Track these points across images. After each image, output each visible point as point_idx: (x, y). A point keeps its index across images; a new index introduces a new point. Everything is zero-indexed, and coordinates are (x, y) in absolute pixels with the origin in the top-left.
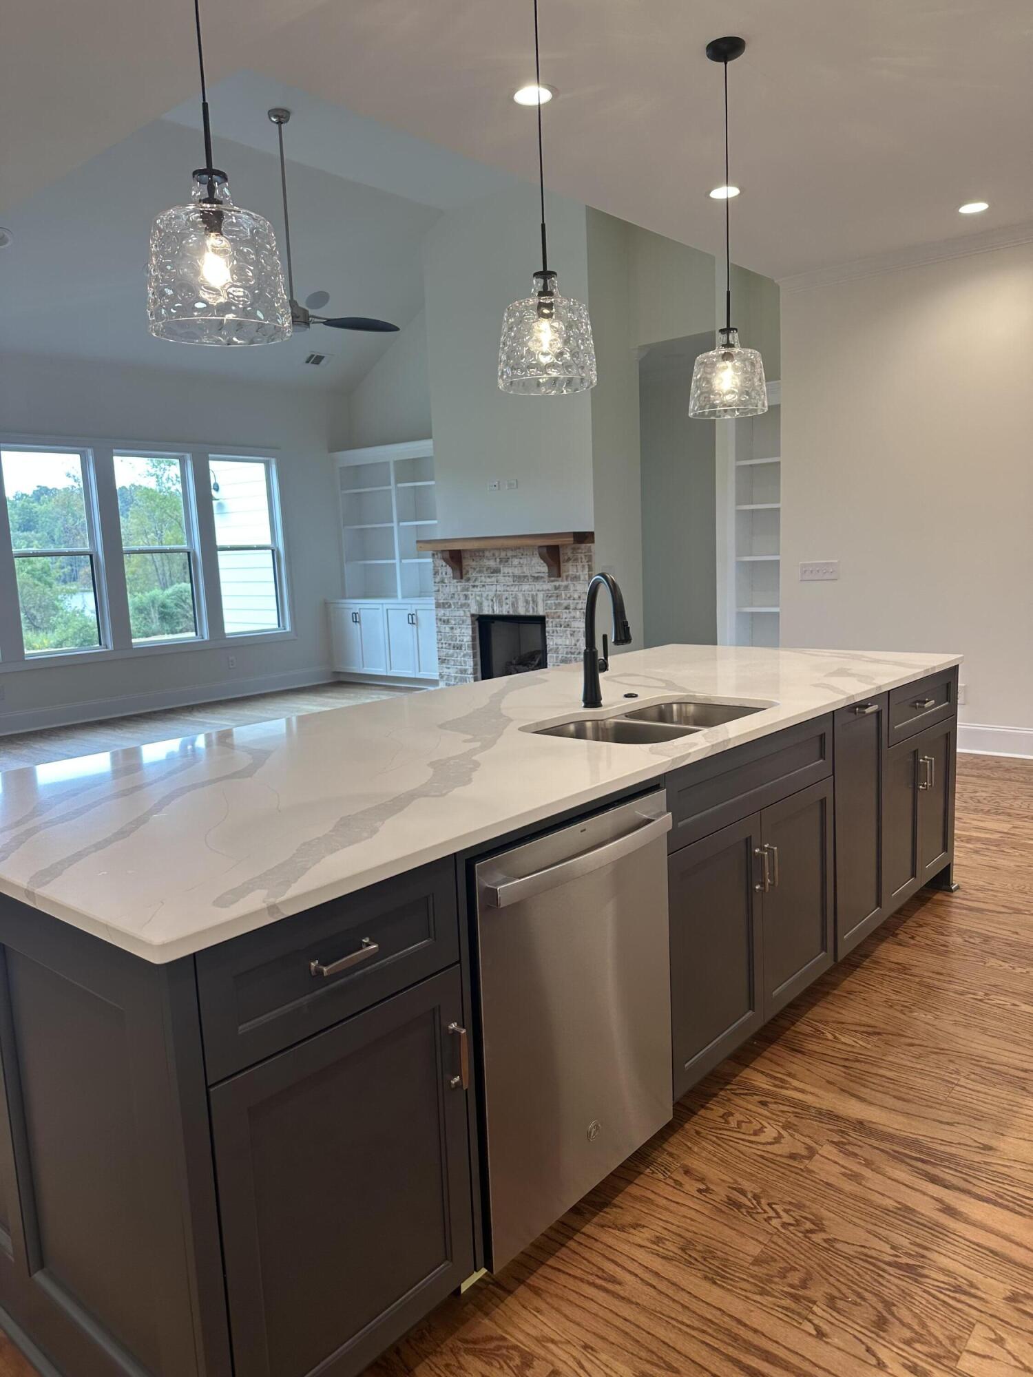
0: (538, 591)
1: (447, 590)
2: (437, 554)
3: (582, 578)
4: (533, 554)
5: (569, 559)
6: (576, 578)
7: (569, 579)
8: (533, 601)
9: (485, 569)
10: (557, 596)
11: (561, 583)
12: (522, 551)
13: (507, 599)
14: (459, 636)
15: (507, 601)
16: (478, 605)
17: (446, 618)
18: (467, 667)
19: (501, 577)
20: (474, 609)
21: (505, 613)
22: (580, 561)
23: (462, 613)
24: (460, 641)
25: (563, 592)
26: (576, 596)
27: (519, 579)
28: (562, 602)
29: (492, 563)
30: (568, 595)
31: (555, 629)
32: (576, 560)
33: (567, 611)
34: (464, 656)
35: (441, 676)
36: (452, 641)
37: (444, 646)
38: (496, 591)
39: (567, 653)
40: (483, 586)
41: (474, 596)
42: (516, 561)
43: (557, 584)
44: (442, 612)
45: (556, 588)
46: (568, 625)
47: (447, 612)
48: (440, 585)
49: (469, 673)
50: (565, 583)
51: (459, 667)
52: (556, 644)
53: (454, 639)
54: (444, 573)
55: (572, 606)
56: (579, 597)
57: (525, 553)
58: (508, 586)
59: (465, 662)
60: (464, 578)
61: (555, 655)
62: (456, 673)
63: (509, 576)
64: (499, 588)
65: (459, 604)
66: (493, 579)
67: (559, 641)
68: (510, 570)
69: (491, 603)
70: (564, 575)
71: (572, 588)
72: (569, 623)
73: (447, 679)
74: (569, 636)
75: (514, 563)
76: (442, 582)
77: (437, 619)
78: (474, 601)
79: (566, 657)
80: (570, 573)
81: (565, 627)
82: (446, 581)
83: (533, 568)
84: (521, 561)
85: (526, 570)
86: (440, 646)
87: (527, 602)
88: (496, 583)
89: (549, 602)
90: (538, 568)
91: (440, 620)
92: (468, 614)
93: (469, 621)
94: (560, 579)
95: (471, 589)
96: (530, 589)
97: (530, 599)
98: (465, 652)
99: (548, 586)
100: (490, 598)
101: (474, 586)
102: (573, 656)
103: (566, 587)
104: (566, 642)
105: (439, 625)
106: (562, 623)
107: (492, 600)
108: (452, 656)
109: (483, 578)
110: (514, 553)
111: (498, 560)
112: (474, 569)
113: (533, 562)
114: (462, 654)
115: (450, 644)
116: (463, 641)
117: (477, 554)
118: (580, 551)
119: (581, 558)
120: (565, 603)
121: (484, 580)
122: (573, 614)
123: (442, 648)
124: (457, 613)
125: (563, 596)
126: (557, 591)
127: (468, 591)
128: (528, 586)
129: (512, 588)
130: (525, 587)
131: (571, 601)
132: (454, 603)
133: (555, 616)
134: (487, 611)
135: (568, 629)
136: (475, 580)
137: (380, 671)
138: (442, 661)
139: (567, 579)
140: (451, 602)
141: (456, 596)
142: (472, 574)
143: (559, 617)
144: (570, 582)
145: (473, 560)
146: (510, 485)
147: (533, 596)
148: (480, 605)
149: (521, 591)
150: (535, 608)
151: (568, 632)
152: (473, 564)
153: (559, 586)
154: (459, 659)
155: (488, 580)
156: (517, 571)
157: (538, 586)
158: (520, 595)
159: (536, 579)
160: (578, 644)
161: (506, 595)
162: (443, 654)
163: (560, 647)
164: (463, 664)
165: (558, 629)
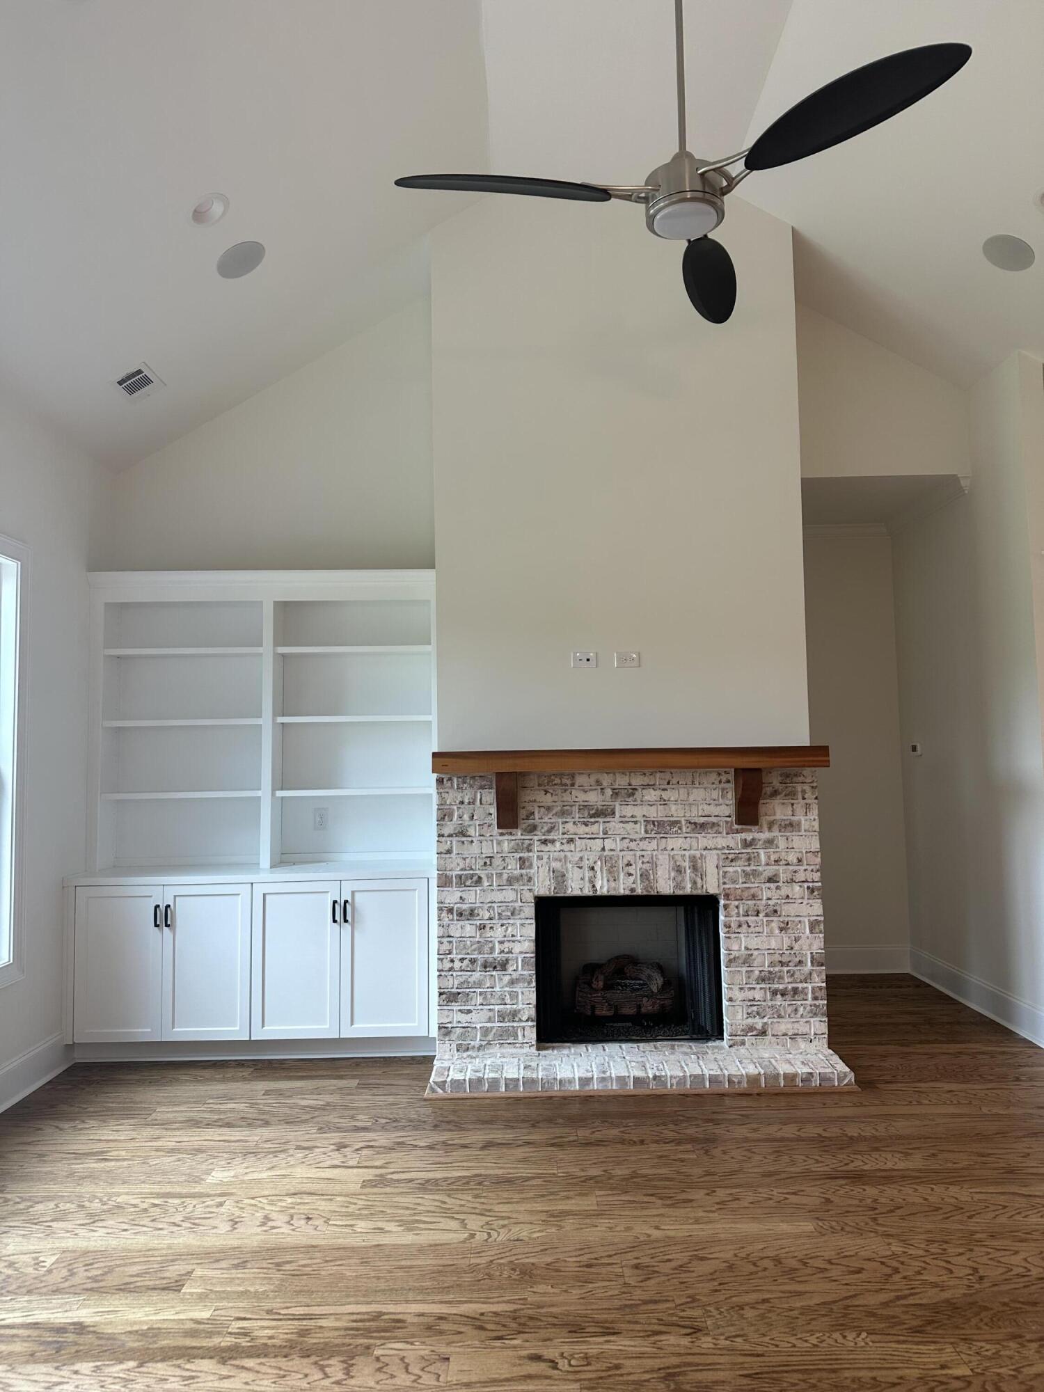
0: (706, 849)
1: (475, 850)
2: (450, 779)
3: (804, 825)
4: (693, 783)
5: (775, 793)
6: (792, 826)
7: (776, 828)
8: (695, 868)
9: (576, 809)
10: (749, 859)
11: (757, 835)
12: (668, 776)
13: (629, 864)
14: (501, 942)
15: (631, 870)
16: (555, 878)
17: (464, 907)
18: (521, 1006)
19: (614, 825)
20: (544, 887)
21: (622, 891)
22: (800, 796)
23: (509, 895)
24: (502, 952)
25: (762, 852)
26: (792, 858)
27: (660, 827)
28: (760, 868)
29: (593, 798)
30: (773, 858)
31: (742, 919)
32: (792, 795)
33: (773, 886)
34: (512, 982)
35: (445, 1030)
36: (480, 953)
37: (457, 965)
38: (603, 849)
39: (772, 964)
40: (571, 841)
41: (545, 860)
42: (651, 795)
43: (749, 837)
44: (453, 896)
45: (746, 844)
46: (775, 911)
47: (473, 896)
48: (454, 840)
49: (524, 1018)
50: (766, 835)
51: (497, 1008)
52: (747, 949)
53: (487, 949)
54: (466, 817)
55: (782, 877)
56: (800, 861)
57: (674, 781)
58: (631, 840)
59: (514, 996)
60: (524, 824)
61: (744, 969)
62: (490, 1020)
63: (636, 823)
64: (609, 844)
65: (505, 876)
66: (598, 828)
67: (754, 942)
68: (639, 812)
69: (588, 874)
70: (764, 820)
71: (782, 843)
72: (777, 908)
73: (462, 1037)
74: (777, 931)
75: (646, 798)
76: (462, 833)
77: (440, 909)
78: (544, 872)
79: (770, 972)
80: (779, 816)
81: (767, 915)
82: (471, 831)
83: (694, 808)
84: (665, 795)
85: (676, 811)
86: (448, 965)
87: (679, 870)
88: (601, 835)
89: (730, 869)
90: (706, 807)
91: (450, 911)
92: (529, 897)
93: (530, 911)
94: (753, 828)
95: (537, 846)
96: (686, 846)
97: (687, 864)
98: (515, 975)
99: (733, 841)
100: (586, 863)
101: (545, 842)
102: (785, 969)
103: (770, 842)
104: (769, 944)
105: (446, 921)
106: (761, 908)
107: (593, 868)
108: (479, 984)
109: (570, 826)
110: (646, 780)
111: (609, 792)
112: (549, 809)
113: (691, 799)
114: (507, 979)
115: (473, 961)
116: (510, 952)
117: (557, 781)
118: (801, 779)
119: (804, 792)
120: (769, 871)
121: (572, 831)
122: (785, 890)
123: (451, 969)
124: (498, 896)
125: (763, 857)
126: (749, 850)
127: (529, 851)
128: (681, 840)
129: (643, 845)
130: (675, 843)
131: (781, 869)
132: (489, 877)
133: (746, 894)
134: (576, 886)
135: (775, 919)
136: (549, 831)
137: (234, 1031)
138: (448, 997)
139: (770, 829)
140: (483, 874)
141: (497, 861)
142: (542, 819)
143: (754, 897)
144: (776, 833)
145: (546, 792)
146: (624, 660)
147: (693, 860)
148: (560, 877)
149: (665, 849)
150: (699, 880)
151: (775, 925)
152: (548, 799)
153: (753, 839)
154: (497, 989)
155: (582, 829)
156: (654, 813)
157: (704, 840)
158: (663, 860)
159: (700, 827)
160: (796, 947)
161: (629, 857)
162: (452, 983)
163: (756, 953)
164: (508, 1001)
165: (751, 919)
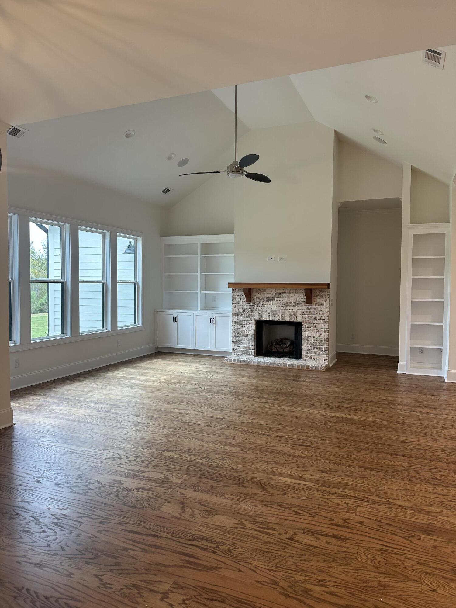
0: (298, 310)
1: (241, 307)
2: (235, 289)
3: (325, 305)
4: (296, 292)
5: (317, 296)
6: (321, 305)
7: (317, 305)
8: (295, 315)
9: (265, 298)
10: (309, 313)
11: (312, 307)
12: (289, 290)
14: (247, 330)
15: (279, 314)
16: (260, 315)
17: (238, 321)
18: (251, 346)
19: (275, 302)
20: (257, 317)
21: (276, 320)
22: (324, 297)
23: (249, 319)
24: (247, 333)
25: (313, 311)
26: (321, 313)
27: (287, 304)
28: (312, 315)
29: (270, 296)
30: (316, 313)
31: (307, 328)
32: (322, 296)
33: (315, 320)
34: (249, 340)
35: (233, 350)
36: (242, 332)
37: (236, 335)
38: (272, 309)
39: (314, 340)
40: (264, 306)
41: (257, 311)
42: (285, 295)
43: (310, 307)
44: (236, 318)
45: (309, 309)
46: (316, 327)
47: (240, 319)
48: (236, 305)
49: (252, 349)
50: (314, 307)
51: (245, 346)
52: (307, 336)
53: (243, 332)
54: (239, 299)
55: (318, 318)
56: (323, 314)
57: (291, 292)
58: (279, 307)
59: (249, 343)
60: (252, 302)
61: (306, 341)
62: (244, 349)
63: (280, 302)
64: (273, 307)
65: (248, 314)
66: (270, 303)
67: (309, 334)
68: (281, 299)
69: (268, 315)
70: (314, 303)
71: (318, 309)
72: (316, 326)
73: (237, 352)
74: (316, 332)
75: (284, 296)
76: (238, 303)
77: (233, 321)
78: (257, 314)
79: (313, 342)
80: (318, 302)
81: (313, 328)
82: (240, 303)
83: (296, 299)
84: (288, 295)
85: (291, 300)
86: (234, 335)
87: (291, 315)
88: (272, 305)
89: (304, 315)
90: (299, 299)
91: (235, 322)
92: (254, 320)
93: (254, 323)
94: (311, 305)
95: (256, 307)
96: (293, 309)
97: (293, 313)
98: (250, 338)
99: (305, 308)
100: (267, 312)
101: (258, 306)
102: (317, 342)
103: (315, 309)
104: (313, 335)
105: (234, 324)
106: (312, 326)
107: (269, 313)
108: (241, 340)
109: (264, 303)
110: (283, 291)
111: (274, 294)
112: (259, 298)
113: (295, 297)
114: (248, 339)
115: (240, 334)
116: (249, 333)
117: (261, 291)
118: (324, 292)
119: (325, 295)
120: (315, 316)
121: (264, 304)
122: (319, 321)
124: (246, 319)
125: (313, 312)
126: (310, 311)
127: (254, 308)
128: (292, 307)
129: (282, 308)
130: (290, 308)
131: (318, 316)
132: (244, 314)
133: (308, 322)
134: (265, 318)
135: (316, 329)
136: (259, 304)
137: (190, 347)
138: (234, 342)
139: (316, 305)
140: (242, 313)
141: (246, 311)
142: (257, 300)
143: (310, 323)
144: (317, 306)
145: (258, 294)
146: (281, 259)
147: (295, 312)
148: (261, 315)
149: (287, 309)
150: (296, 318)
151: (315, 331)
152: (258, 296)
153: (311, 308)
154: (245, 341)
155: (267, 303)
156: (285, 300)
157: (298, 307)
158: (287, 312)
159: (297, 304)
160: (321, 336)
161: (278, 311)
162: (235, 339)
163: (310, 337)
164: (248, 344)
165: (309, 328)
